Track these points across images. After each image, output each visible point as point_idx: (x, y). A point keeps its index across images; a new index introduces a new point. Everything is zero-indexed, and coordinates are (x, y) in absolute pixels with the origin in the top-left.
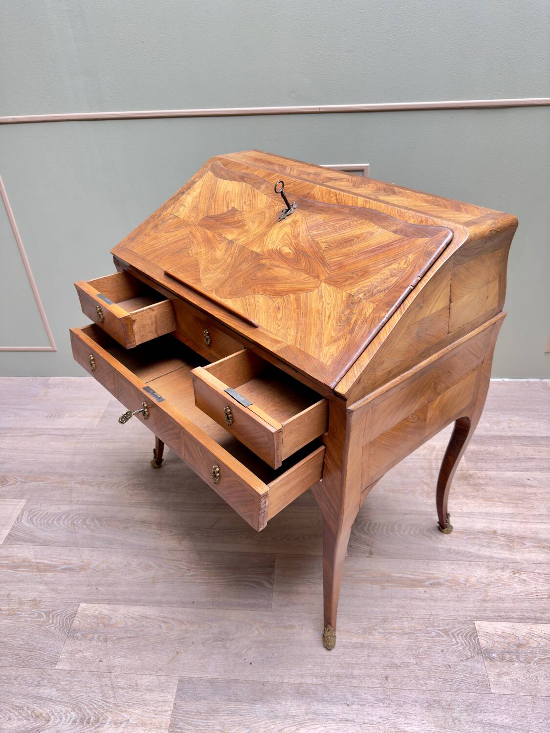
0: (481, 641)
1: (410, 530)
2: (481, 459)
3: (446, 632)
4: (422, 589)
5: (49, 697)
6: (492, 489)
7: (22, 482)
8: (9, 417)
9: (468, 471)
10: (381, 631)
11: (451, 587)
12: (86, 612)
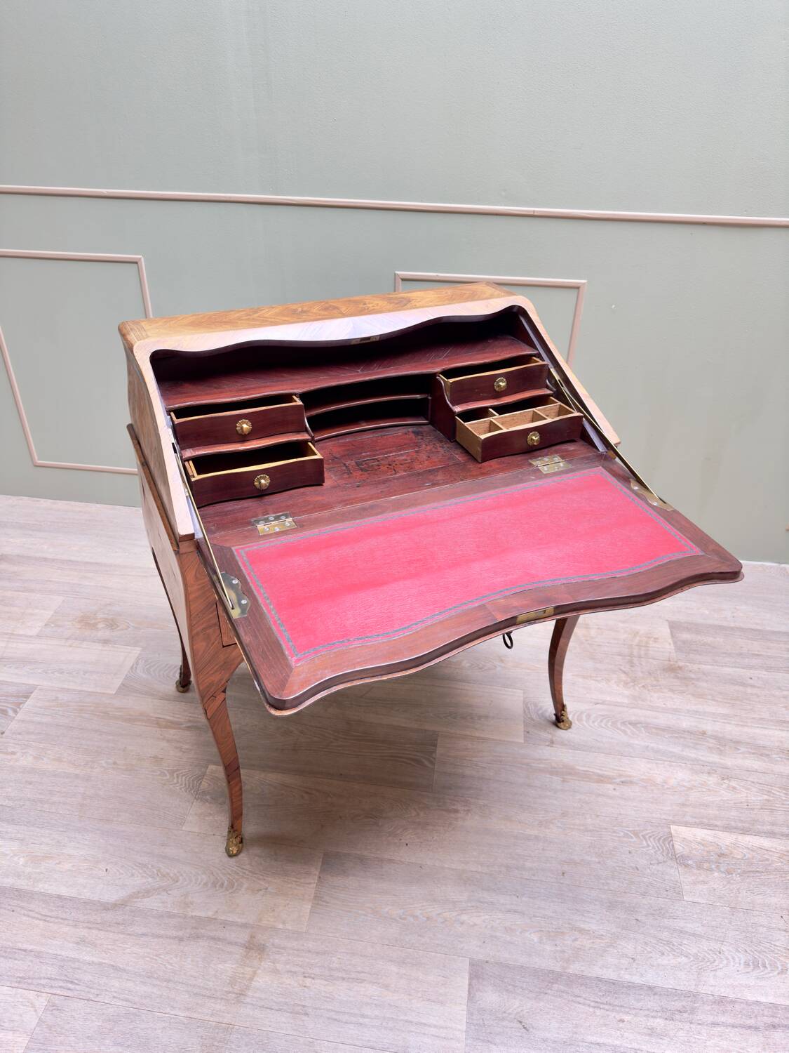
0: (676, 846)
1: (601, 721)
2: (695, 650)
3: (636, 834)
4: (611, 786)
5: (177, 858)
6: (705, 685)
7: (136, 628)
8: (116, 552)
9: (676, 662)
10: (560, 825)
11: (645, 787)
12: (217, 775)
